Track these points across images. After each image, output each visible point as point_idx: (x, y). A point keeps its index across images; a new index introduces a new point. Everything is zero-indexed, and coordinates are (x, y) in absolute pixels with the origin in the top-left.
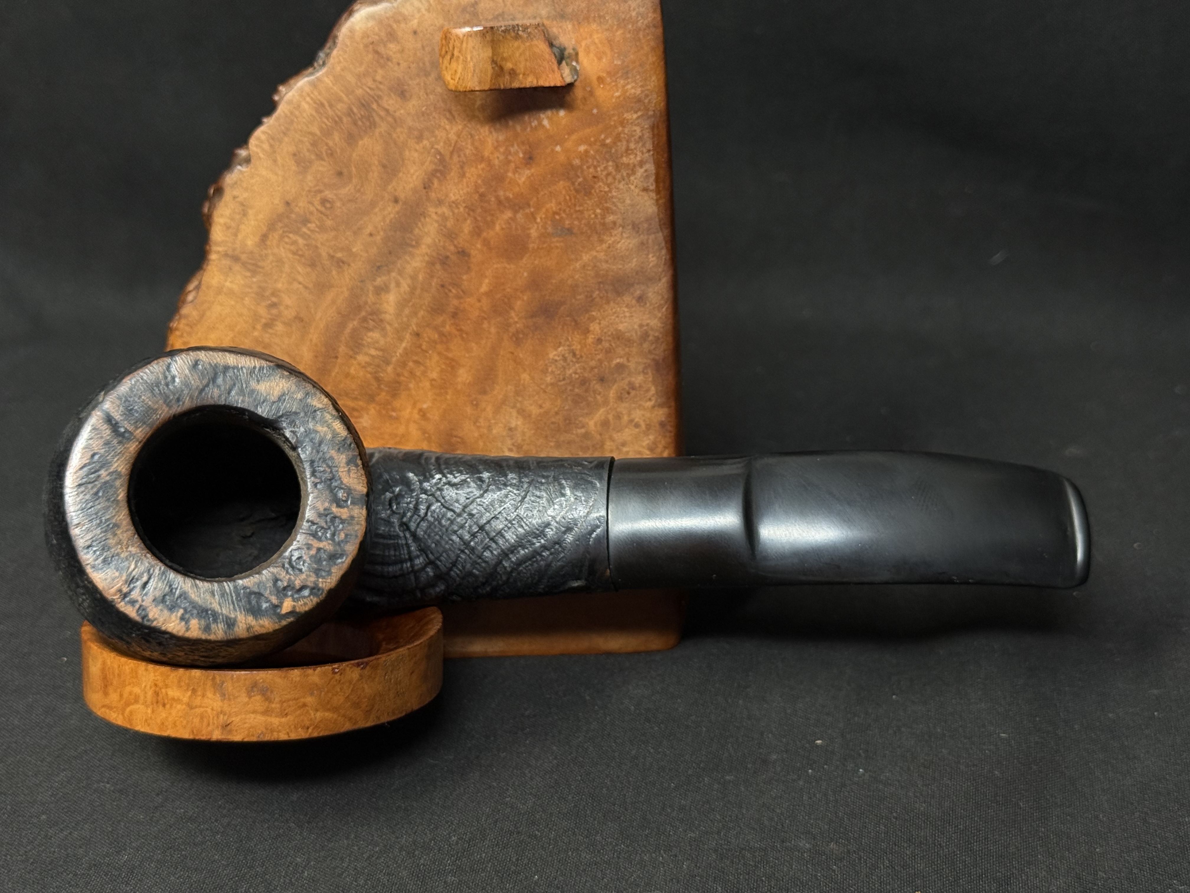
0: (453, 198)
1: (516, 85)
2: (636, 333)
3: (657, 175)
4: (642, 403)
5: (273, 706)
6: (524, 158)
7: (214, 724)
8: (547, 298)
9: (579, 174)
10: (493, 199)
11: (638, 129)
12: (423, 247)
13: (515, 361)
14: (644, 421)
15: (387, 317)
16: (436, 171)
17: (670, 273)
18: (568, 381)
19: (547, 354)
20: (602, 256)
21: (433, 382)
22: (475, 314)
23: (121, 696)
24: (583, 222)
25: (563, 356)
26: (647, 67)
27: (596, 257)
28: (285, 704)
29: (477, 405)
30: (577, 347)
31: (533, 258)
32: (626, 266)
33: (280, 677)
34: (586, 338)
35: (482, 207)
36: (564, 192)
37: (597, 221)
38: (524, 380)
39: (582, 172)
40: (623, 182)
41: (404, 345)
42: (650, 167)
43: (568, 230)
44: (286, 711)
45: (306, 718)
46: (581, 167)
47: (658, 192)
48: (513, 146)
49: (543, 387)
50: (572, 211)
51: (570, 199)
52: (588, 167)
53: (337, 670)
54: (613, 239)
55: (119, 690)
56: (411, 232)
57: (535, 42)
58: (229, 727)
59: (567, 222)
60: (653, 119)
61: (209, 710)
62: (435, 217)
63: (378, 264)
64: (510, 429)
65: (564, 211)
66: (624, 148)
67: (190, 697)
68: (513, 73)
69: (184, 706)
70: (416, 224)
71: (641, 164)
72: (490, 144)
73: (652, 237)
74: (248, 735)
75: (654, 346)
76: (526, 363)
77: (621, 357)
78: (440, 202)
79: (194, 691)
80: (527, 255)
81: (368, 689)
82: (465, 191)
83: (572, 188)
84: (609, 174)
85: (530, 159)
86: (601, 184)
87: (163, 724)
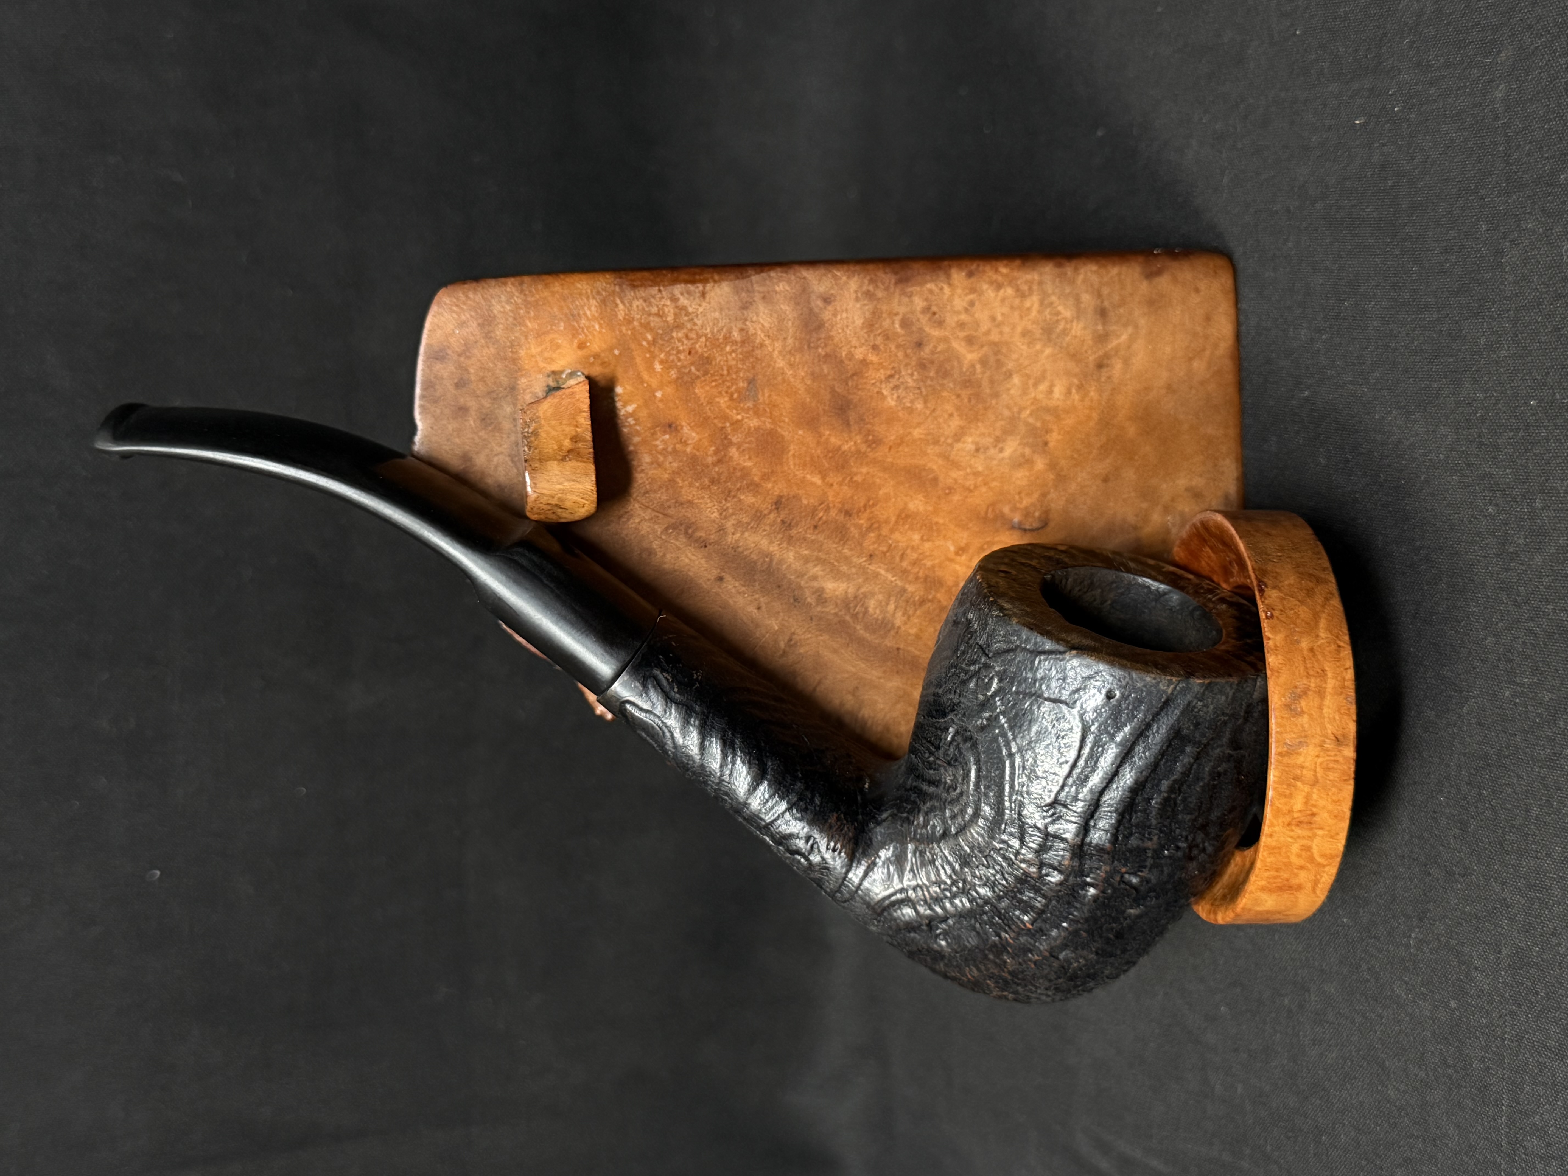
0: (716, 514)
1: (589, 436)
2: (865, 305)
3: (687, 282)
4: (946, 297)
5: (1313, 685)
6: (670, 433)
7: (1336, 755)
8: (826, 408)
9: (687, 371)
10: (717, 469)
11: (636, 303)
12: (771, 549)
13: (899, 445)
14: (966, 295)
15: (851, 591)
16: (686, 533)
17: (797, 267)
18: (921, 384)
19: (890, 408)
20: (778, 345)
21: (925, 538)
22: (847, 491)
23: (1301, 868)
24: (740, 366)
25: (893, 389)
26: (566, 292)
27: (780, 352)
28: (1311, 672)
29: (950, 488)
30: (882, 374)
31: (782, 424)
32: (790, 316)
33: (1278, 677)
34: (872, 363)
35: (725, 482)
36: (707, 388)
37: (740, 350)
38: (921, 434)
39: (685, 367)
40: (695, 320)
41: (883, 572)
42: (677, 289)
43: (749, 383)
44: (1319, 671)
45: (1328, 649)
46: (679, 369)
47: (705, 281)
48: (657, 446)
49: (928, 412)
50: (728, 378)
51: (716, 380)
52: (679, 360)
53: (1269, 614)
54: (759, 332)
55: (1296, 871)
56: (755, 562)
57: (541, 414)
58: (1339, 737)
59: (741, 384)
60: (624, 286)
61: (1320, 760)
62: (738, 535)
63: (792, 600)
64: (977, 450)
65: (729, 387)
66: (657, 319)
67: (1304, 783)
68: (575, 439)
69: (1315, 790)
70: (746, 557)
71: (674, 299)
72: (655, 472)
73: (757, 287)
74: (1349, 715)
75: (880, 284)
76: (901, 432)
77: (893, 323)
78: (721, 529)
79: (1296, 778)
80: (779, 430)
81: (1290, 580)
82: (709, 501)
83: (703, 379)
84: (687, 337)
85: (671, 427)
86: (697, 346)
87: (1335, 816)
